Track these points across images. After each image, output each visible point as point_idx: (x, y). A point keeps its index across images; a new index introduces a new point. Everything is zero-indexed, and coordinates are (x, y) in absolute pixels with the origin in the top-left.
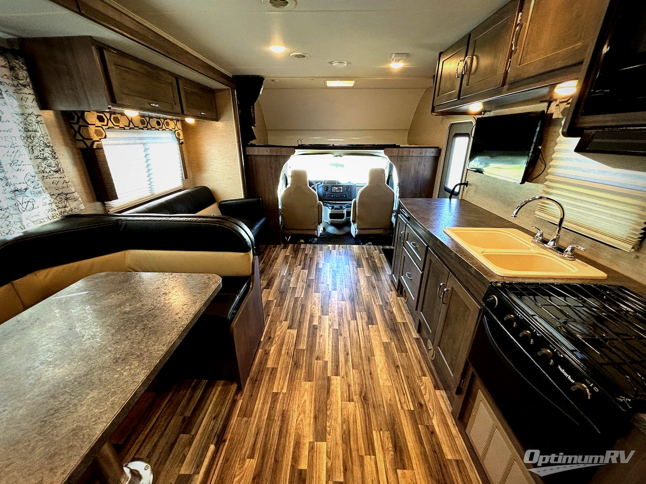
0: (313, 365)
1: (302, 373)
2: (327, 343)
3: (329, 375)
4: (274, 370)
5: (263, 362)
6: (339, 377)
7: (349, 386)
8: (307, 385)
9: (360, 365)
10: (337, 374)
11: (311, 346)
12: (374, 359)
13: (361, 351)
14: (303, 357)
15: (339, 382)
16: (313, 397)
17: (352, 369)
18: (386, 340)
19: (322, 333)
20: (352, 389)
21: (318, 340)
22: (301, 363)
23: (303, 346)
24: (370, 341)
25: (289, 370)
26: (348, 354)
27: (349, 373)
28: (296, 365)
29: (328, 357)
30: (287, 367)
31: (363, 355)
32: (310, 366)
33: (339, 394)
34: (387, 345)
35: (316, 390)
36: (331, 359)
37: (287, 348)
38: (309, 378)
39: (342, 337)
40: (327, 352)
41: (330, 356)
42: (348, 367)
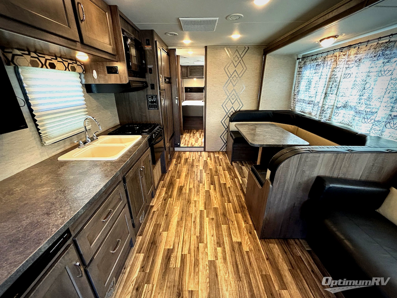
0: (215, 215)
1: (220, 212)
2: (208, 230)
3: (205, 211)
4: (236, 212)
5: (244, 216)
6: (200, 210)
7: (195, 206)
8: (216, 206)
9: (188, 215)
10: (201, 211)
11: (218, 227)
12: (178, 219)
13: (185, 225)
14: (222, 220)
15: (200, 208)
16: (212, 202)
17: (193, 214)
18: (165, 234)
19: (213, 238)
20: (194, 205)
21: (215, 232)
22: (222, 216)
23: (224, 227)
24: (177, 232)
25: (227, 212)
26: (194, 222)
27: (195, 211)
28: (224, 215)
29: (206, 220)
30: (229, 214)
31: (184, 222)
32: (217, 215)
33: (200, 203)
34: (165, 229)
35: (211, 204)
36: (205, 218)
37: (234, 225)
38: (216, 209)
39: (197, 235)
40: (207, 223)
41: (205, 220)
42: (194, 214)
